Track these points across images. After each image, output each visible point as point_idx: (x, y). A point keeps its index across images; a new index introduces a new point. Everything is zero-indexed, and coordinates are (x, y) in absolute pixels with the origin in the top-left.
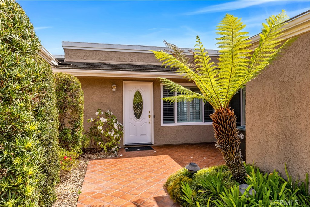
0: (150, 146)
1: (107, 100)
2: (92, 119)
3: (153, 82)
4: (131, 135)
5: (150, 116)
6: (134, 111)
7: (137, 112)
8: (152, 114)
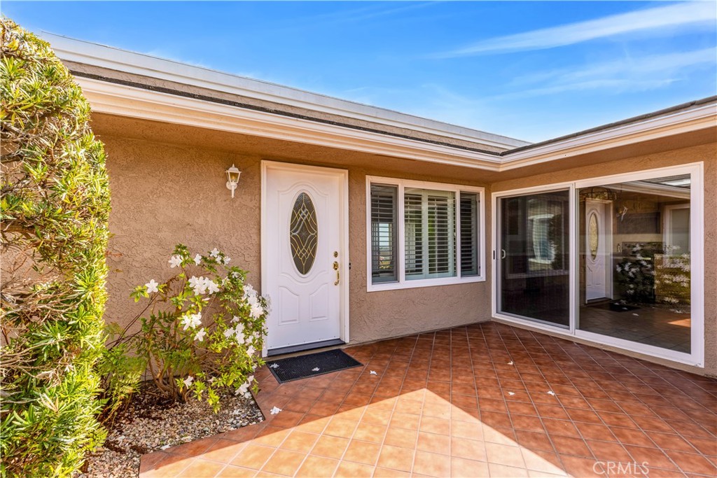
0: (339, 350)
1: (209, 215)
2: (152, 286)
3: (347, 171)
4: (283, 322)
5: (336, 266)
6: (293, 252)
7: (301, 255)
8: (345, 260)
